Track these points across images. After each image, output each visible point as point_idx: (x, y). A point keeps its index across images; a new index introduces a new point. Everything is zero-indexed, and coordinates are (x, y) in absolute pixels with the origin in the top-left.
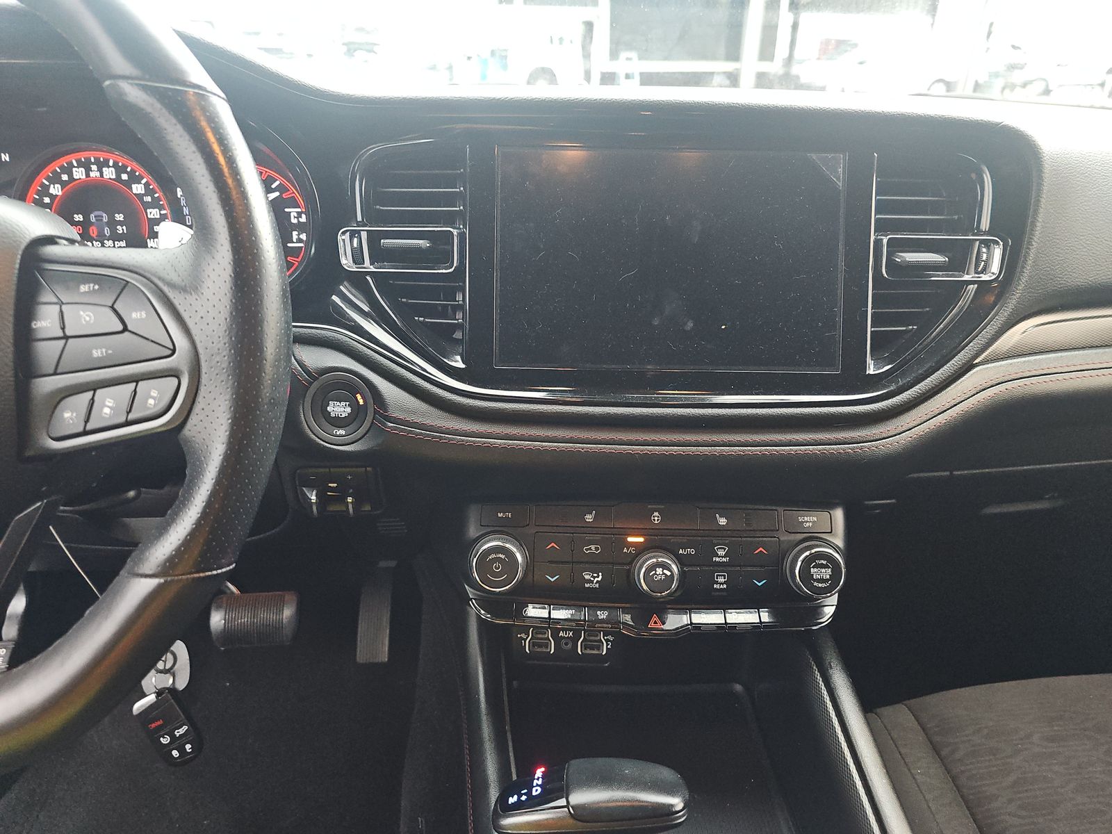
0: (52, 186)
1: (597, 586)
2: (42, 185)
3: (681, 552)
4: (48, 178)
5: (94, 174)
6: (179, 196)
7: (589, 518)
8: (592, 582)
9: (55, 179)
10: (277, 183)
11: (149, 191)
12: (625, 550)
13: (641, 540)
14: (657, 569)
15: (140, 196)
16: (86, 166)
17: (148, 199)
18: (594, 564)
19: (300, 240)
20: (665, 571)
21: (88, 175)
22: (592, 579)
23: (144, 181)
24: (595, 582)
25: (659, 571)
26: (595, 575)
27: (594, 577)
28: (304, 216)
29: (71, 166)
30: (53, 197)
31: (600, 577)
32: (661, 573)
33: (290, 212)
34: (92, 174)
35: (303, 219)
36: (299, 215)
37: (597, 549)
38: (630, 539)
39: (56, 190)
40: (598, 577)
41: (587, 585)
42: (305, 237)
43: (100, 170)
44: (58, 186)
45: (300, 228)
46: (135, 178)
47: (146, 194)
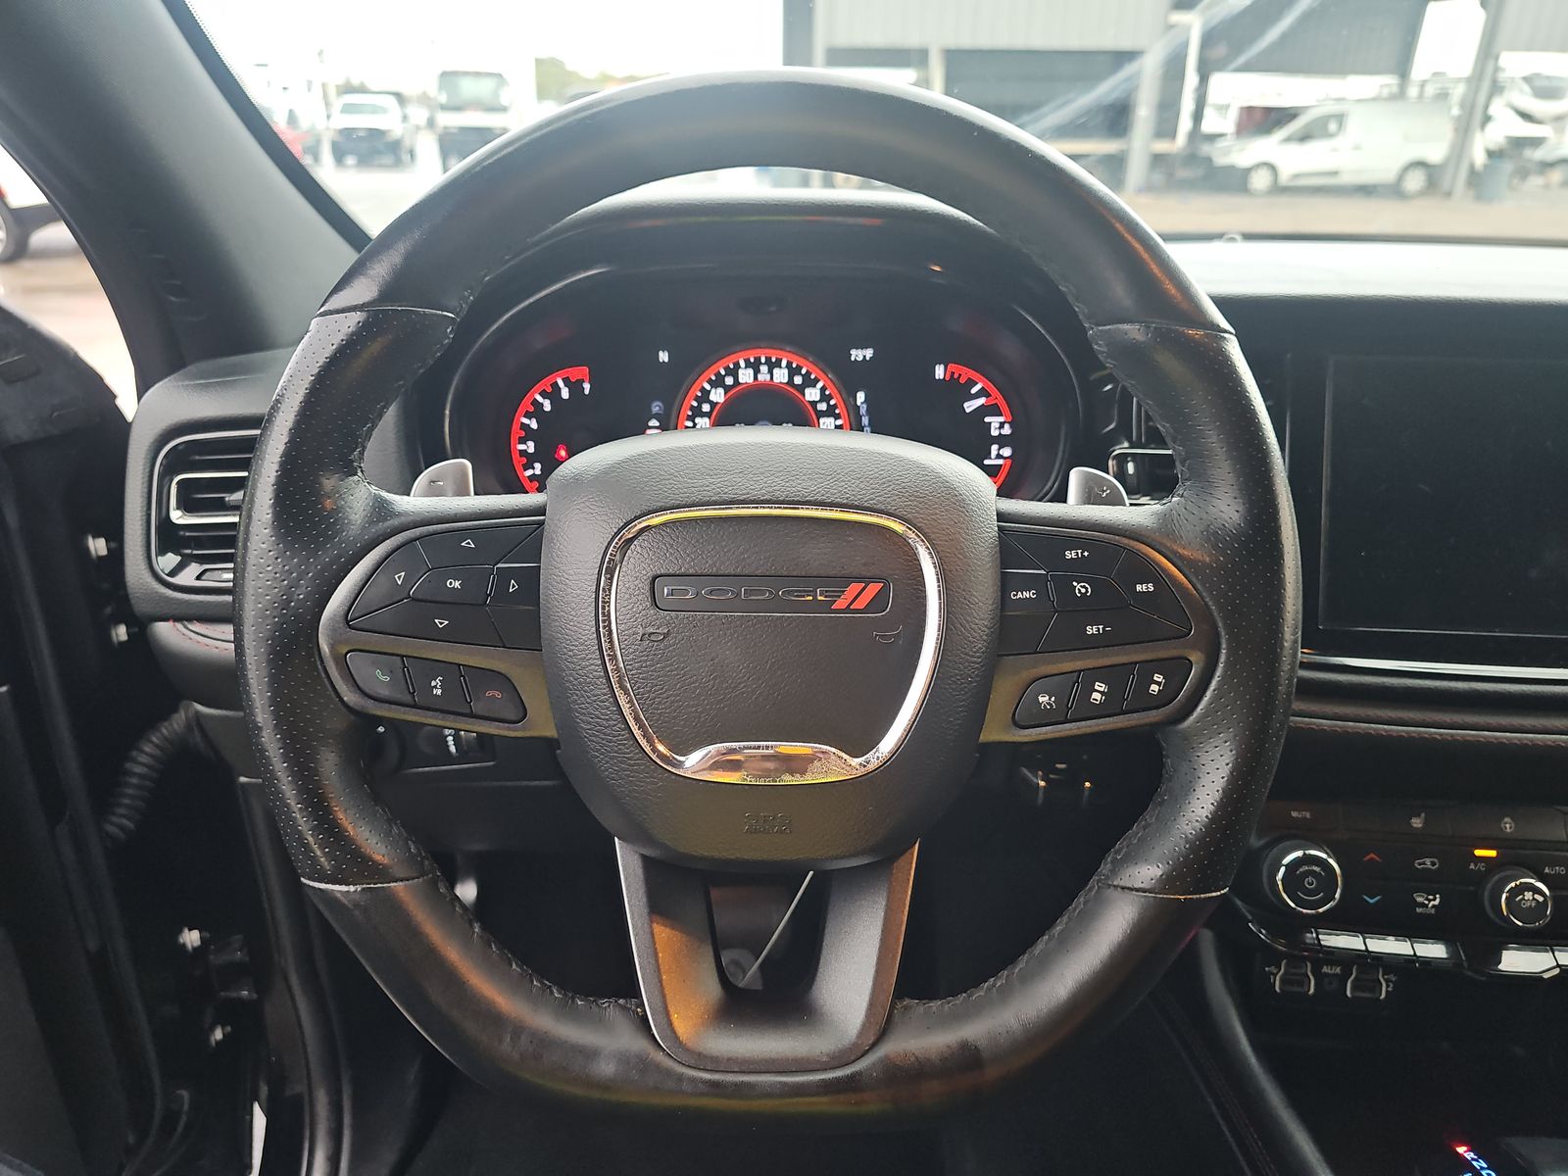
0: (713, 391)
1: (1433, 911)
2: (703, 390)
3: (1547, 870)
4: (710, 381)
5: (763, 377)
6: (859, 404)
7: (1417, 823)
8: (1427, 906)
9: (718, 382)
10: (978, 387)
11: (824, 398)
12: (1472, 866)
13: (1493, 853)
14: (1526, 893)
15: (814, 404)
16: (755, 366)
17: (822, 407)
18: (1429, 882)
19: (999, 456)
20: (1536, 896)
21: (756, 378)
22: (1426, 902)
23: (820, 385)
24: (1430, 905)
25: (1528, 895)
26: (1431, 897)
27: (1430, 901)
28: (1007, 426)
29: (737, 366)
30: (713, 405)
31: (1438, 901)
32: (1531, 898)
33: (990, 423)
34: (760, 377)
35: (1007, 430)
36: (1002, 426)
37: (1433, 864)
38: (1478, 853)
39: (718, 396)
40: (1434, 900)
41: (1419, 910)
42: (1007, 452)
43: (771, 372)
44: (721, 391)
45: (1002, 441)
46: (809, 382)
47: (821, 401)
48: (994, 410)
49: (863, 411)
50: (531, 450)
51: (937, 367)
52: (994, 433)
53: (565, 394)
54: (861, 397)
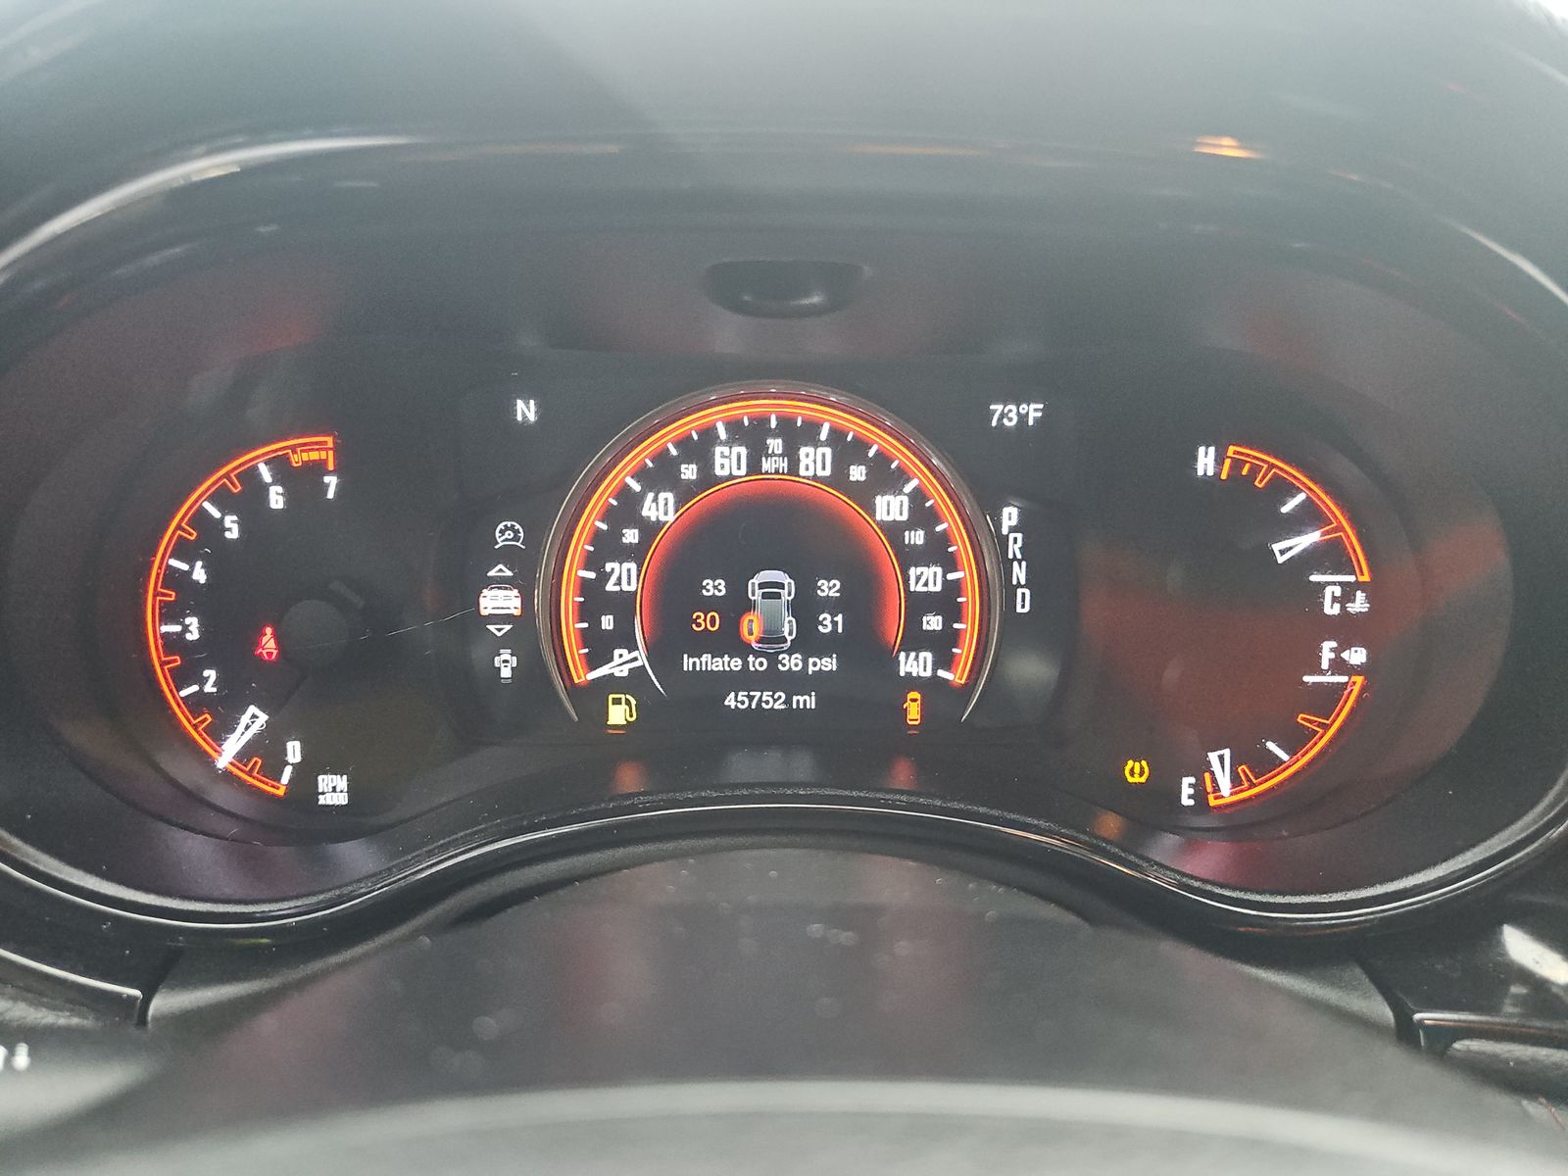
0: (650, 495)
2: (624, 493)
4: (640, 474)
5: (774, 464)
6: (1005, 532)
9: (662, 476)
10: (1299, 501)
11: (921, 516)
15: (893, 531)
16: (754, 441)
17: (917, 537)
19: (1338, 665)
21: (754, 467)
23: (911, 487)
28: (1361, 595)
29: (708, 435)
30: (649, 529)
33: (1324, 587)
34: (767, 465)
35: (1359, 604)
36: (1348, 595)
39: (659, 508)
42: (1357, 656)
43: (791, 454)
44: (668, 496)
45: (1347, 630)
46: (886, 477)
47: (911, 524)
48: (1331, 556)
49: (1014, 549)
50: (193, 635)
51: (1202, 450)
52: (1331, 609)
53: (276, 499)
54: (1010, 516)
